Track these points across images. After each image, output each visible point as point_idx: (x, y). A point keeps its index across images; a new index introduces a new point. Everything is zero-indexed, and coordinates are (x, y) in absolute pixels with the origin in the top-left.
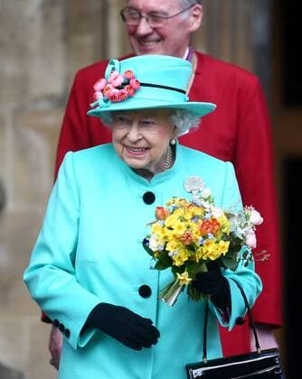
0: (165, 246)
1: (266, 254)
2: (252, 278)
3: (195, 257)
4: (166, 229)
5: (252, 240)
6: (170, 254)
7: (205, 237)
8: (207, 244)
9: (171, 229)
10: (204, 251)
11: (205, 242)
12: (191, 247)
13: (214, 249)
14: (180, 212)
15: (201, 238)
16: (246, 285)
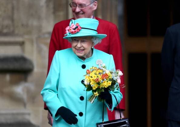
0: (90, 83)
1: (124, 86)
2: (119, 94)
3: (100, 87)
4: (90, 77)
5: (119, 81)
6: (91, 86)
7: (103, 80)
8: (104, 82)
9: (92, 77)
10: (103, 85)
11: (103, 81)
12: (99, 83)
13: (107, 84)
14: (95, 71)
15: (102, 80)
16: (117, 96)
